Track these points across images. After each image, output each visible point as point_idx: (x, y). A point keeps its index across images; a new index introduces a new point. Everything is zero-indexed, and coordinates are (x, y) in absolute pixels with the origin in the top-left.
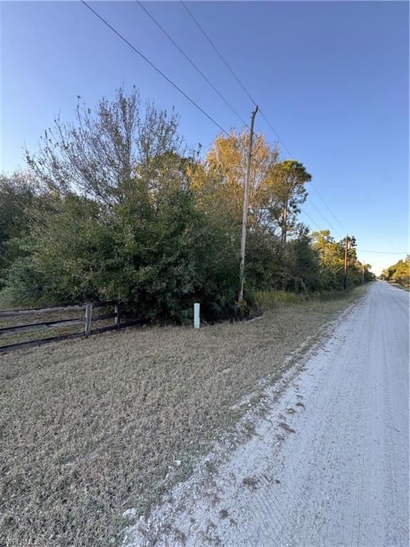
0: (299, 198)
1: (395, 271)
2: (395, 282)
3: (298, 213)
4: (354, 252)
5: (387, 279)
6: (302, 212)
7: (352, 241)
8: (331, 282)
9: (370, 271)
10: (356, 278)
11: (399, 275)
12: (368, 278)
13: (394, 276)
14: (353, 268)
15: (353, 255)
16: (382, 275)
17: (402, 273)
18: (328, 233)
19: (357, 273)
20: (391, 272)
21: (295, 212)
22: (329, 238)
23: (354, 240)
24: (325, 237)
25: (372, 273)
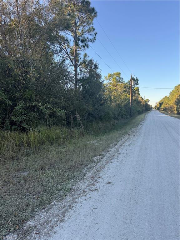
0: (90, 37)
1: (163, 103)
2: (163, 111)
3: (86, 47)
4: (138, 90)
5: (159, 109)
6: (90, 47)
7: (136, 81)
8: (120, 112)
9: (149, 103)
10: (140, 109)
11: (165, 106)
12: (148, 108)
13: (162, 107)
14: (138, 102)
15: (137, 92)
16: (156, 107)
17: (166, 104)
18: (119, 74)
19: (141, 105)
20: (161, 104)
21: (84, 47)
22: (120, 78)
23: (137, 80)
24: (118, 78)
25: (150, 105)
